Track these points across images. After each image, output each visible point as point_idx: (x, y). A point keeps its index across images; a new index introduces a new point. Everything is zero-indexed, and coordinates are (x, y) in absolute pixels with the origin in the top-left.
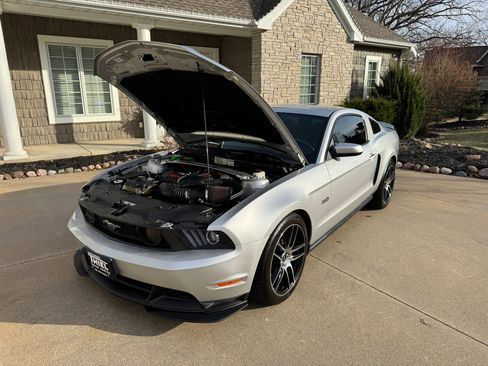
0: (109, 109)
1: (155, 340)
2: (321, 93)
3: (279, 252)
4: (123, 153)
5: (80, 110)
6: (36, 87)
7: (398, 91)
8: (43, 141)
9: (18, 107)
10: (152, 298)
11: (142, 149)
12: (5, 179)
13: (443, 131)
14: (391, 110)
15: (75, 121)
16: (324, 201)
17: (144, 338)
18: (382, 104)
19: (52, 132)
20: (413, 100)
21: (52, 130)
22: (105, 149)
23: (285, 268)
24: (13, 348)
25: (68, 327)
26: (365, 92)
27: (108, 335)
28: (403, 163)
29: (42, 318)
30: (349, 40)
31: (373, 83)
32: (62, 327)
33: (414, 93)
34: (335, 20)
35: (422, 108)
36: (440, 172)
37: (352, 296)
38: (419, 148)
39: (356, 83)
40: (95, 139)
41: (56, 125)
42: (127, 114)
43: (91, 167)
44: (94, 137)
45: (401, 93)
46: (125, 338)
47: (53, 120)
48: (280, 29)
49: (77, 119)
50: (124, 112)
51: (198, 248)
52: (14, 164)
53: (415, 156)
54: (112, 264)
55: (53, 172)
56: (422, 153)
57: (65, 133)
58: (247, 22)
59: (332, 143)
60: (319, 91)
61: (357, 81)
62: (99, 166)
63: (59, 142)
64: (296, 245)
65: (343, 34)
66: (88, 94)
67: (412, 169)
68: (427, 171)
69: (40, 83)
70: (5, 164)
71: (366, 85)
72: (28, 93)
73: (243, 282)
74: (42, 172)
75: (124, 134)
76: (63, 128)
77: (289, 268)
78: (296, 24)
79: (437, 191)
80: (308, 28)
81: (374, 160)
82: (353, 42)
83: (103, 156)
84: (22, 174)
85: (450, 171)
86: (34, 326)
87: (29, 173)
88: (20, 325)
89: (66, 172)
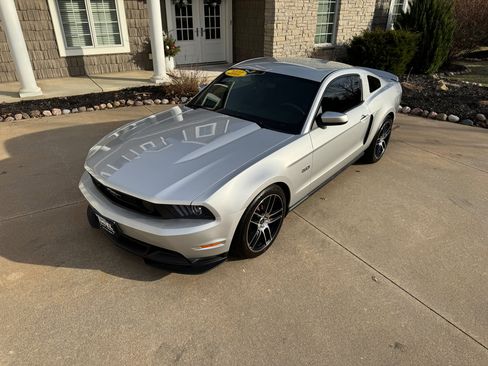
0: (118, 40)
1: (152, 285)
3: (256, 219)
4: (133, 89)
5: (89, 42)
6: (43, 17)
7: (424, 20)
8: (55, 74)
9: (28, 39)
10: (149, 253)
11: (152, 84)
12: (23, 118)
13: (473, 62)
14: (413, 44)
15: (85, 54)
16: (304, 170)
17: (143, 283)
18: (403, 38)
19: (64, 65)
20: (440, 32)
21: (64, 64)
22: (116, 85)
23: (263, 230)
24: (43, 286)
25: (84, 271)
26: (390, 19)
27: (116, 279)
28: (412, 108)
29: (63, 263)
31: (399, 9)
32: (79, 270)
33: (442, 23)
35: (448, 40)
36: (447, 120)
37: (320, 252)
38: (434, 89)
39: (382, 8)
40: (106, 72)
41: (67, 57)
42: (137, 45)
43: (103, 106)
44: (105, 69)
45: (428, 23)
46: (129, 282)
47: (63, 53)
49: (87, 51)
50: (133, 43)
51: (185, 217)
52: (30, 102)
53: (427, 100)
54: (115, 226)
55: (67, 111)
56: (435, 96)
57: (77, 67)
59: (320, 111)
61: (382, 6)
62: (110, 105)
63: (71, 76)
64: (274, 210)
66: (95, 24)
67: (420, 115)
68: (434, 118)
69: (47, 12)
70: (22, 102)
71: (391, 11)
72: (36, 23)
73: (222, 245)
74: (57, 111)
75: (134, 67)
76: (74, 60)
77: (266, 230)
79: (437, 142)
81: (366, 122)
83: (114, 93)
84: (38, 113)
85: (457, 118)
86: (59, 268)
87: (45, 112)
88: (48, 268)
89: (79, 111)
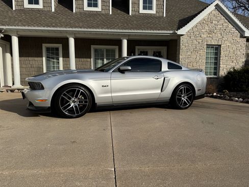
2: (221, 66)
30: (242, 36)
34: (230, 26)
48: (192, 34)
58: (171, 32)
60: (220, 64)
65: (237, 33)
78: (203, 31)
80: (211, 32)
82: (245, 37)
